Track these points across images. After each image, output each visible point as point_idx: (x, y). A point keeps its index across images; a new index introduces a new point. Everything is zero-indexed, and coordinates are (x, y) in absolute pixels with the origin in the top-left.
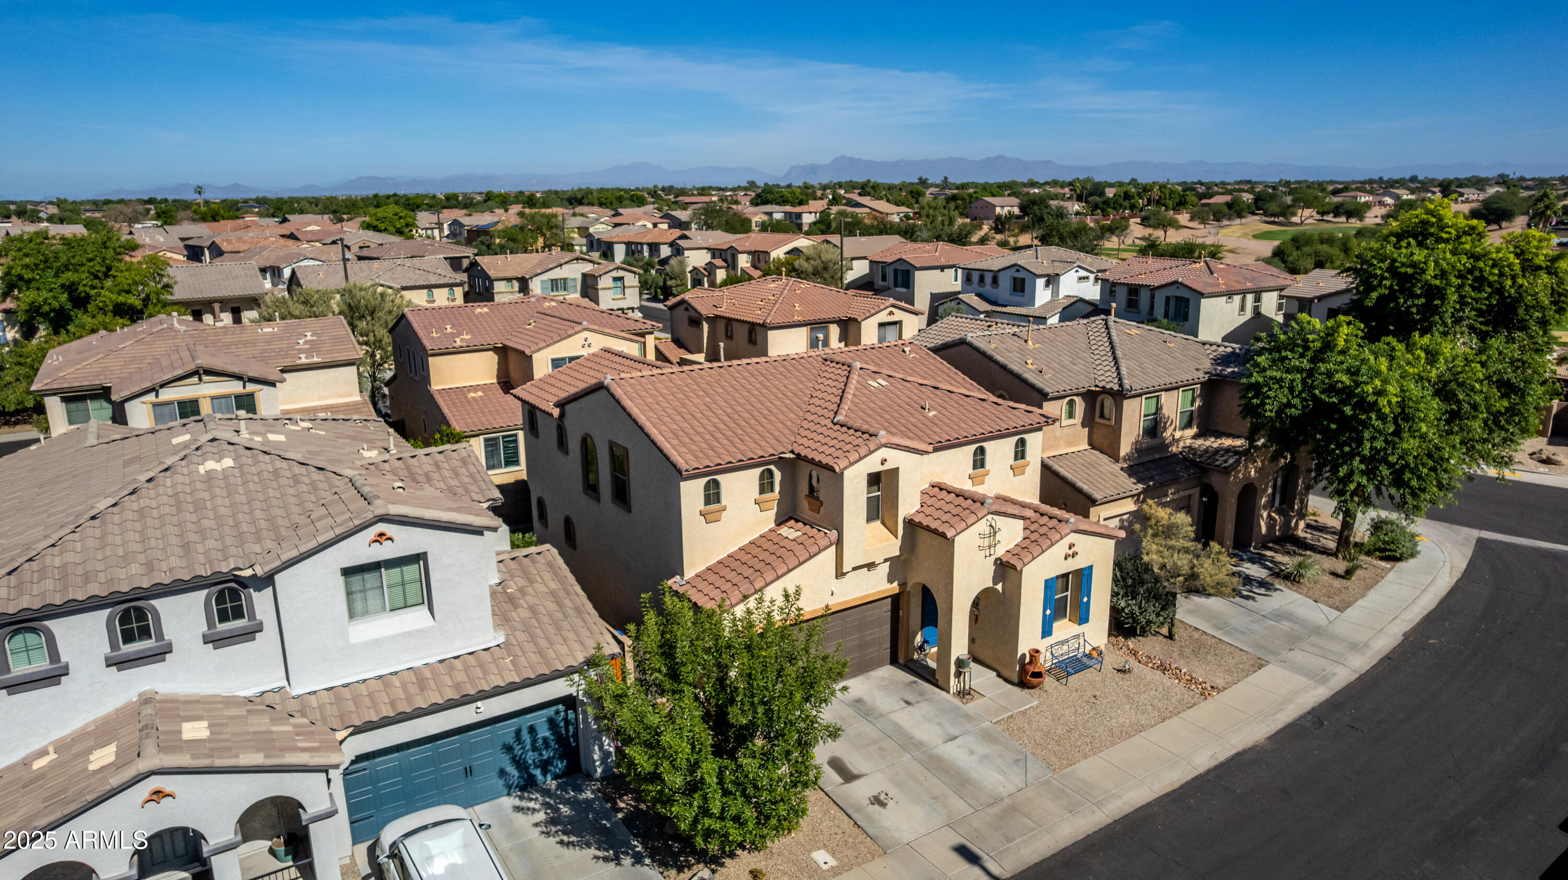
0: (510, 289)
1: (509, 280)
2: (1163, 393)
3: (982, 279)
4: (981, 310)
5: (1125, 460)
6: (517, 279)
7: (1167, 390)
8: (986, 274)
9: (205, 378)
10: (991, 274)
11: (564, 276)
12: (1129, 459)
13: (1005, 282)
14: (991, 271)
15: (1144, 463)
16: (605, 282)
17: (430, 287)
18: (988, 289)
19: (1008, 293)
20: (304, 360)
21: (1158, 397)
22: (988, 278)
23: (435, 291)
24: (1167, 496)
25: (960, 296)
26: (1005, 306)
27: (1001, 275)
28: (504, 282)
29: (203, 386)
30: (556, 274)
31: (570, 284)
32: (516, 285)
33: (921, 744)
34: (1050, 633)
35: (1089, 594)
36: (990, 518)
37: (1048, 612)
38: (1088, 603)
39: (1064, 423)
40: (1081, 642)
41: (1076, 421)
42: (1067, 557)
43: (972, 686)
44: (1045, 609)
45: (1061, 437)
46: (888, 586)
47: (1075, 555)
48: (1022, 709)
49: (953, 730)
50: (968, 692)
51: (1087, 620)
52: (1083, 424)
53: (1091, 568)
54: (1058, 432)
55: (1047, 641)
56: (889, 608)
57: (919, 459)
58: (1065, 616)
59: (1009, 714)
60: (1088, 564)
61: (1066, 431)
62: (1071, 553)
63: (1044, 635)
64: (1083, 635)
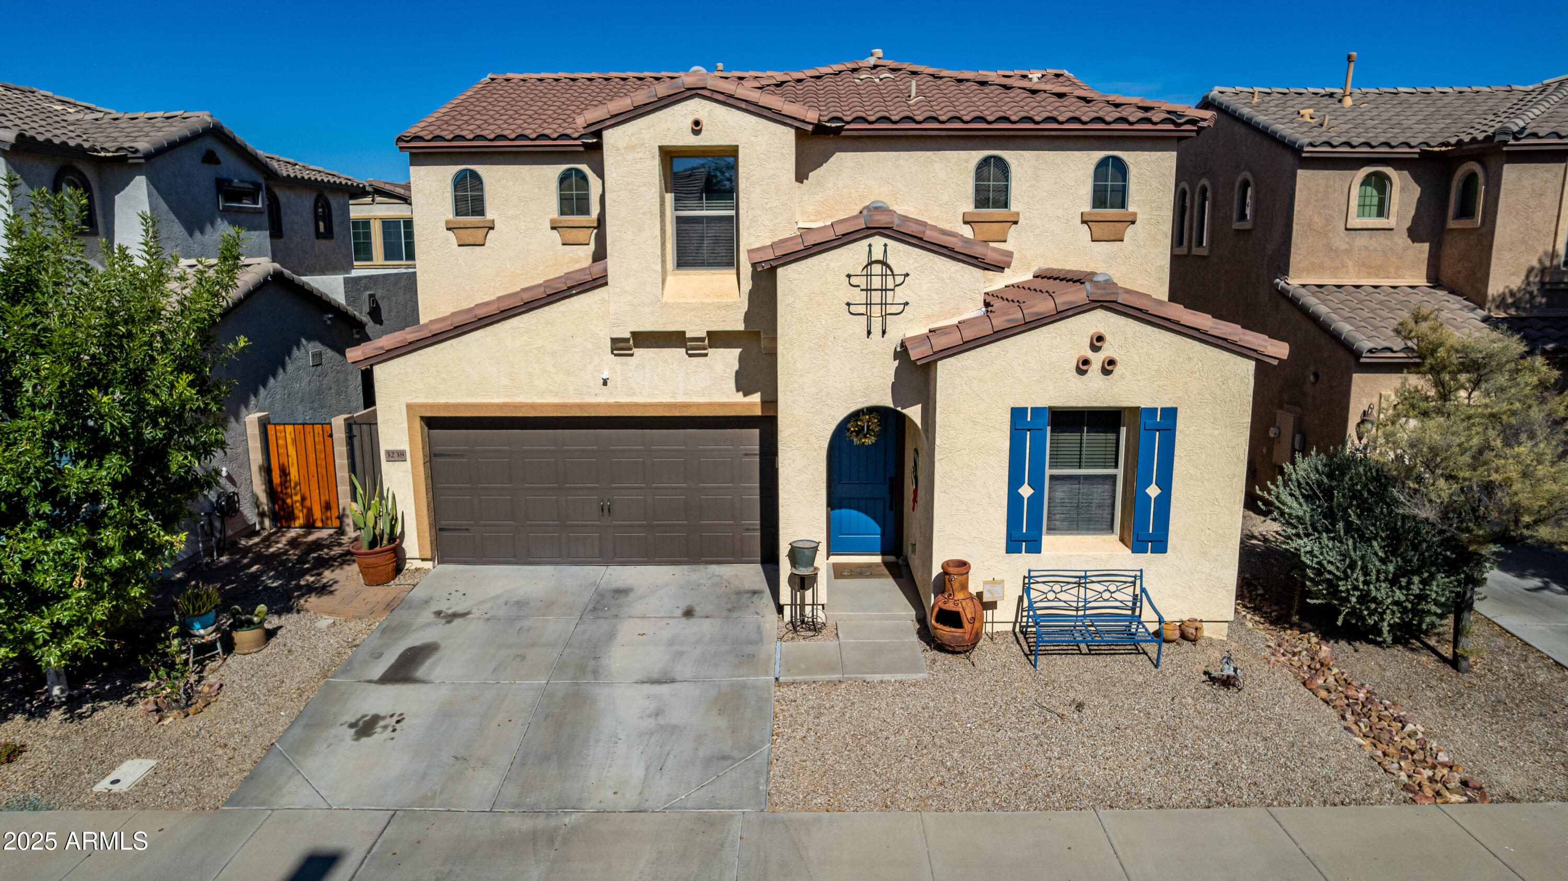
29: (375, 207)
33: (596, 673)
34: (1035, 547)
35: (1166, 483)
36: (878, 242)
37: (1026, 491)
38: (1164, 500)
39: (1355, 221)
40: (1126, 596)
41: (1391, 222)
42: (1083, 366)
43: (821, 616)
44: (1015, 482)
45: (1348, 252)
46: (739, 398)
47: (1109, 367)
48: (877, 677)
49: (683, 669)
50: (814, 628)
51: (1160, 545)
52: (1414, 234)
53: (1171, 414)
54: (1340, 240)
55: (1024, 561)
56: (756, 448)
57: (788, 136)
58: (1111, 528)
59: (835, 677)
60: (1161, 402)
61: (1362, 240)
62: (1097, 360)
63: (1013, 545)
64: (1140, 576)
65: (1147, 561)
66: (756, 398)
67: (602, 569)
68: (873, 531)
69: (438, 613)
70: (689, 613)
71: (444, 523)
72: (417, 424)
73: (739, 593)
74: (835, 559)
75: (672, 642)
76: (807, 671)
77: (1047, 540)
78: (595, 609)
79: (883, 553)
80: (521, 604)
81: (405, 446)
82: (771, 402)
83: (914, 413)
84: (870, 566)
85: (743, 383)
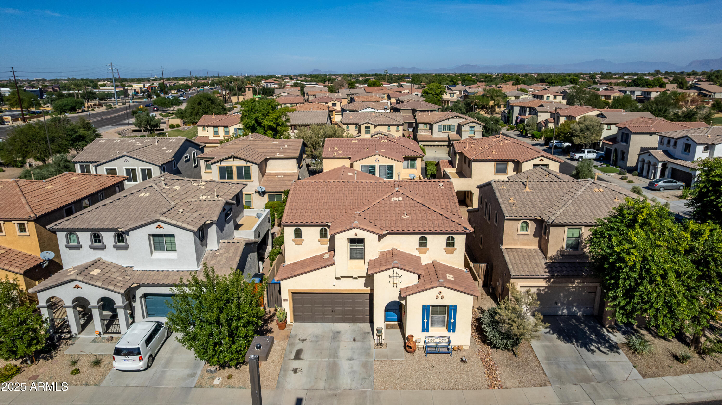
0: (425, 128)
1: (425, 124)
2: (583, 227)
3: (669, 142)
4: (660, 160)
5: (551, 258)
6: (429, 124)
7: (585, 226)
8: (672, 140)
9: (235, 159)
10: (674, 140)
11: (449, 124)
12: (555, 259)
13: (680, 146)
14: (673, 138)
15: (564, 263)
16: (465, 128)
17: (389, 125)
18: (671, 149)
19: (681, 152)
20: (278, 155)
21: (580, 228)
22: (672, 143)
23: (391, 127)
24: (574, 283)
25: (651, 151)
26: (676, 159)
27: (679, 141)
28: (423, 125)
29: (234, 162)
30: (446, 123)
31: (451, 127)
32: (428, 126)
33: (337, 357)
34: (428, 331)
35: (455, 319)
36: (395, 269)
37: (426, 321)
38: (455, 323)
39: (519, 233)
40: (447, 340)
41: (528, 233)
42: (437, 297)
43: (383, 342)
44: (423, 319)
45: (518, 240)
46: (365, 288)
47: (442, 298)
48: (394, 359)
49: (355, 357)
50: (382, 344)
51: (454, 331)
52: (535, 235)
53: (455, 306)
54: (516, 237)
55: (426, 334)
56: (369, 298)
57: (376, 236)
58: (444, 326)
59: (386, 359)
60: (453, 304)
61: (521, 237)
62: (440, 296)
63: (423, 331)
64: (449, 337)
65: (451, 334)
66: (369, 289)
67: (332, 324)
68: (396, 317)
69: (299, 339)
70: (354, 340)
71: (296, 314)
72: (291, 294)
73: (365, 333)
74: (386, 323)
75: (352, 349)
76: (380, 358)
77: (430, 329)
78: (334, 338)
79: (398, 321)
80: (317, 336)
81: (287, 298)
82: (372, 290)
83: (403, 302)
84: (394, 325)
85: (366, 285)
